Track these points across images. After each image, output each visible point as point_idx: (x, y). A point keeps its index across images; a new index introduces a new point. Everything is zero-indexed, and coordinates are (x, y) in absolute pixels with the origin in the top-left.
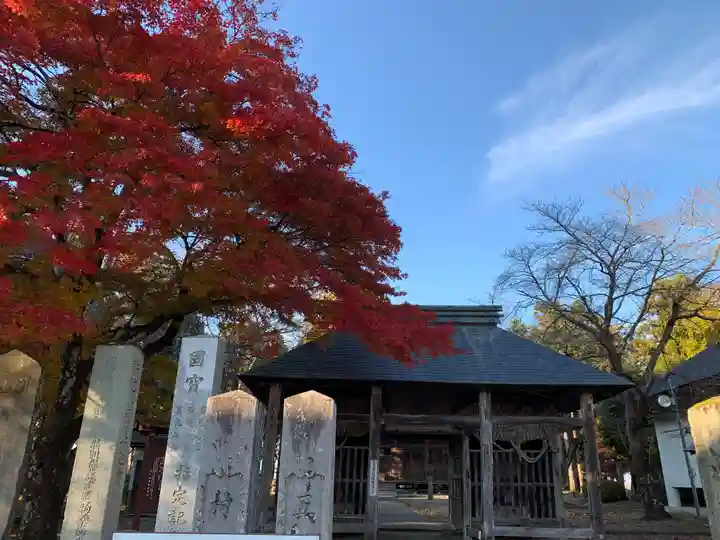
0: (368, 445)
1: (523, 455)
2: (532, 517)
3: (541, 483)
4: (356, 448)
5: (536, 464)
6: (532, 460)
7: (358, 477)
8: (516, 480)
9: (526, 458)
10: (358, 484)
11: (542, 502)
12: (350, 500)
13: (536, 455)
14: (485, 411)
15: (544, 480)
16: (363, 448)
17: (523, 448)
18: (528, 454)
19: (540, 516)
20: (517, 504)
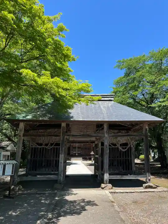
0: (60, 146)
1: (120, 148)
2: (123, 170)
3: (127, 158)
6: (124, 150)
7: (56, 157)
8: (118, 157)
9: (121, 149)
10: (56, 160)
13: (125, 148)
14: (106, 132)
16: (58, 147)
17: (121, 145)
18: (123, 148)
20: (118, 166)
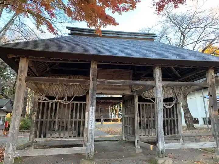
3: (172, 118)
4: (79, 102)
5: (170, 109)
6: (168, 107)
7: (80, 118)
9: (166, 106)
10: (80, 122)
11: (173, 127)
12: (75, 130)
13: (170, 105)
15: (174, 117)
16: (83, 102)
18: (166, 104)
19: (171, 134)
